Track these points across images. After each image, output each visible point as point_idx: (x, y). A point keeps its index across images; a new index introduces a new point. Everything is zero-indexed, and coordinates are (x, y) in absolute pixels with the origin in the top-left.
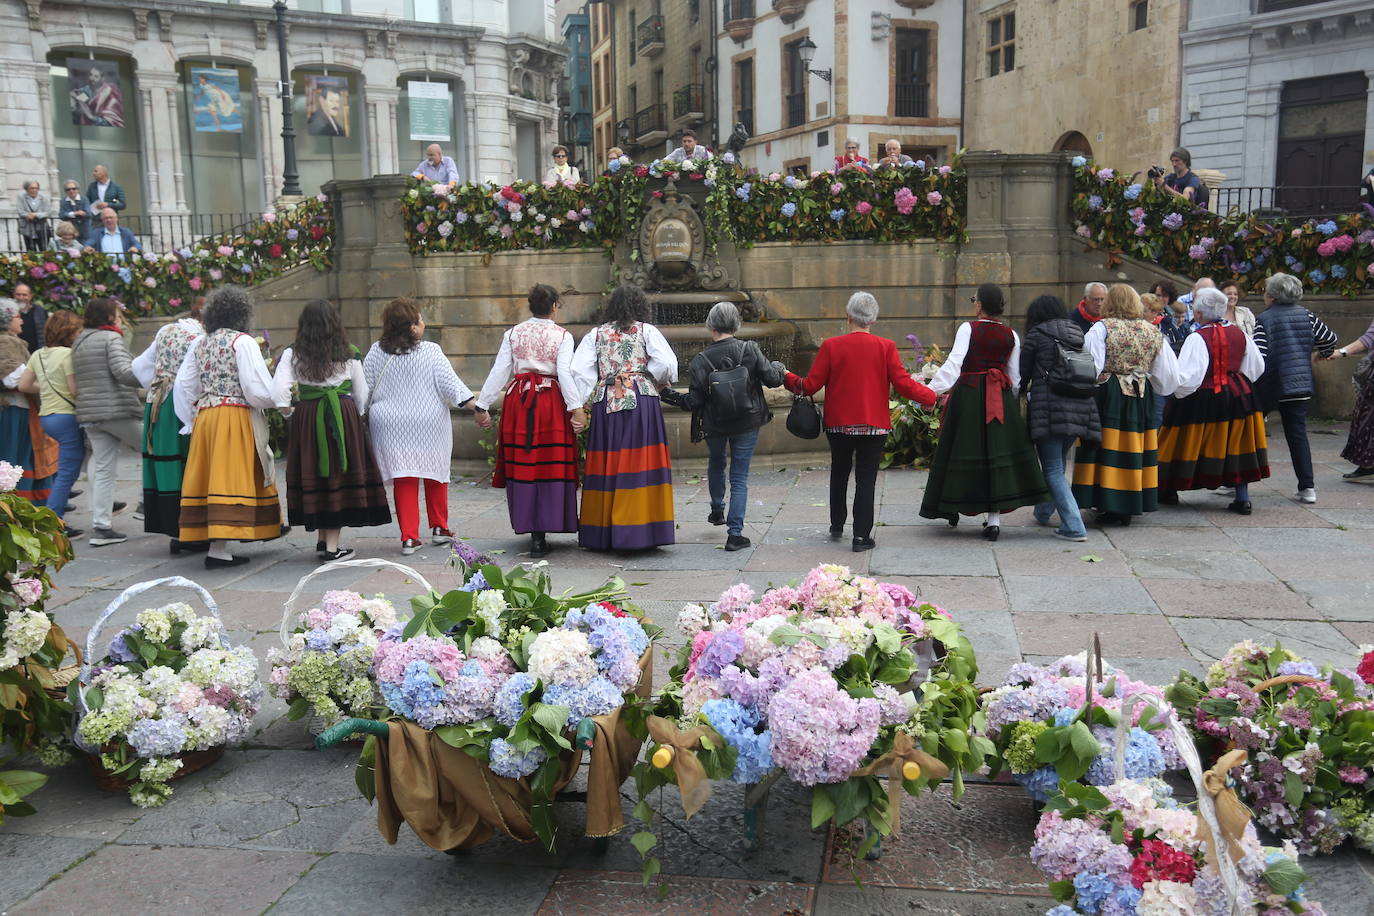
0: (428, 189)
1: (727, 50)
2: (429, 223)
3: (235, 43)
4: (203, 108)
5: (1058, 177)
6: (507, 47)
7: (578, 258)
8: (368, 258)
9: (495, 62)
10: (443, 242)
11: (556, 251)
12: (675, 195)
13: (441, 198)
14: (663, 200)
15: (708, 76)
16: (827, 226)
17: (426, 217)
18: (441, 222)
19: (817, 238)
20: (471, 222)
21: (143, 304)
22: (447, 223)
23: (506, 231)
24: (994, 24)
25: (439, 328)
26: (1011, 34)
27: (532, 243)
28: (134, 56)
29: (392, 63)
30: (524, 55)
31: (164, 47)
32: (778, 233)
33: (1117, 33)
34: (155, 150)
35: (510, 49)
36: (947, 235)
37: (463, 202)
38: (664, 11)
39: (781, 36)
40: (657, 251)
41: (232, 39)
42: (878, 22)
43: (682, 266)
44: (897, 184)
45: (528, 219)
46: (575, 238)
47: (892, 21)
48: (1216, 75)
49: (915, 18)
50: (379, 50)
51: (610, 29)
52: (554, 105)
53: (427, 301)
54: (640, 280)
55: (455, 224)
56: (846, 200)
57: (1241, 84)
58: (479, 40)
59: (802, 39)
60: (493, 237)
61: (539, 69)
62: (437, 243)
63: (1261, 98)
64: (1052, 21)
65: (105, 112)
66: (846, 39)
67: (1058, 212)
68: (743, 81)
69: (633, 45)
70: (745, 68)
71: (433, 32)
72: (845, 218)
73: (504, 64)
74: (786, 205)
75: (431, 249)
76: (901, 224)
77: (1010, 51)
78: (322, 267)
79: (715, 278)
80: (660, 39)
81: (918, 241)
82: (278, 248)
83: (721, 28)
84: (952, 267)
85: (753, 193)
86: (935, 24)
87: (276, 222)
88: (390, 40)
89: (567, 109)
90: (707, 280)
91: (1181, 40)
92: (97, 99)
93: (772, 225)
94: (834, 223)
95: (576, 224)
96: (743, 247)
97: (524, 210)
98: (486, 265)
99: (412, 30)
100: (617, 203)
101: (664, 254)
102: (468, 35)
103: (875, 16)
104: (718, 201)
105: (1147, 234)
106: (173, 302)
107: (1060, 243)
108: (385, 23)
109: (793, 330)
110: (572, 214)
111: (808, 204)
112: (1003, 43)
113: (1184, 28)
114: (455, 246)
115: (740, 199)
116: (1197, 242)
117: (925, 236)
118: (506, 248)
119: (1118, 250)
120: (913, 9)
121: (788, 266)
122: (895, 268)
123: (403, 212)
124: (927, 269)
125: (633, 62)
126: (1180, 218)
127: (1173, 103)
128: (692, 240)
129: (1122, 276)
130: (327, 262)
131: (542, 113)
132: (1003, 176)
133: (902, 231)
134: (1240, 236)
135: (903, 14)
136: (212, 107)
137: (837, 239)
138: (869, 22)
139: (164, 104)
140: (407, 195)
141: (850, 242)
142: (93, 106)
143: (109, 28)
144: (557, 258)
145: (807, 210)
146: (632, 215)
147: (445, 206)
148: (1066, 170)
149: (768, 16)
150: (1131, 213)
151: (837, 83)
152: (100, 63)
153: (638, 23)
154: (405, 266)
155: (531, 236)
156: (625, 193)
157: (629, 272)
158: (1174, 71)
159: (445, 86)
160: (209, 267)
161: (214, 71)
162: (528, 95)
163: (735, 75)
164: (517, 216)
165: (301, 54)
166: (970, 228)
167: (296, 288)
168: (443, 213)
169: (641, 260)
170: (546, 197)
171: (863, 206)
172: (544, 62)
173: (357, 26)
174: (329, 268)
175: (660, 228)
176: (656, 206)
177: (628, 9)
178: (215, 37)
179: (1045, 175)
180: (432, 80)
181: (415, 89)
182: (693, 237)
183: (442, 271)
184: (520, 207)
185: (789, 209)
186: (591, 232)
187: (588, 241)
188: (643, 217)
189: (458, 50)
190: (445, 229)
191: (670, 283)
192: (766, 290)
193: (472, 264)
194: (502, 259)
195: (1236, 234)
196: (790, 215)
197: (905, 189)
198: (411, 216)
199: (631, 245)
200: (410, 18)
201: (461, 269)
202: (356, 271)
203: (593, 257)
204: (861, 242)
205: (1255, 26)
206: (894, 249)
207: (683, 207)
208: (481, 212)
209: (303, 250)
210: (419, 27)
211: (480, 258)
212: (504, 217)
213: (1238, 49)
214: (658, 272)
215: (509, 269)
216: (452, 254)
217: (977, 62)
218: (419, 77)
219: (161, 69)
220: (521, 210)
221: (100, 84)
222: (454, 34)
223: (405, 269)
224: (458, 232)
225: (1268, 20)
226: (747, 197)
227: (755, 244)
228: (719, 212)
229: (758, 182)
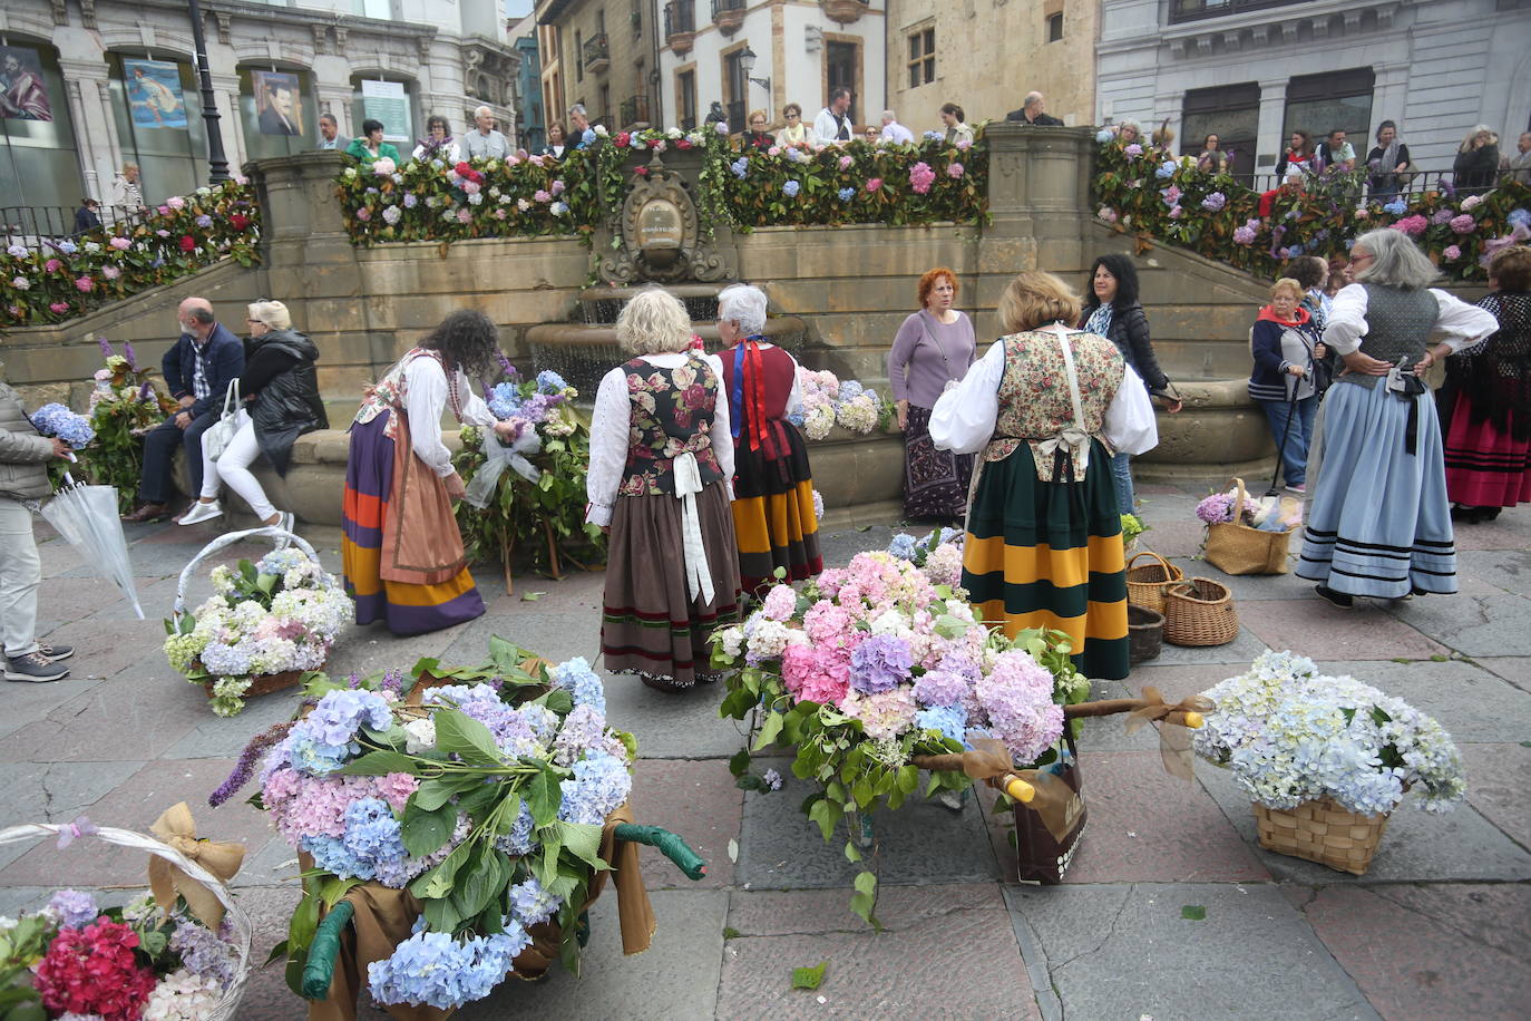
0: (367, 167)
1: (669, 64)
2: (372, 208)
3: (172, 33)
4: (143, 103)
5: (1080, 154)
6: (460, 48)
7: (550, 247)
8: (301, 250)
9: (450, 63)
10: (390, 231)
11: (525, 238)
12: (661, 172)
13: (384, 178)
14: (648, 178)
15: (652, 87)
16: (835, 208)
17: (368, 202)
18: (386, 207)
19: (822, 221)
20: (421, 207)
21: (14, 310)
22: (393, 208)
23: (464, 216)
24: (914, 39)
25: (392, 331)
26: (930, 47)
27: (496, 231)
28: (55, 42)
29: (343, 61)
30: (477, 57)
31: (89, 35)
32: (780, 216)
33: (1035, 45)
34: (90, 146)
35: (464, 50)
36: (968, 217)
37: (410, 183)
38: (607, 30)
39: (722, 48)
40: (643, 238)
41: (167, 29)
42: (811, 35)
43: (672, 254)
44: (911, 159)
45: (489, 202)
46: (546, 224)
47: (825, 34)
48: (1128, 83)
49: (844, 32)
50: (329, 47)
51: (558, 50)
52: (510, 108)
53: (375, 300)
54: (625, 272)
55: (404, 209)
56: (855, 178)
57: (1149, 92)
58: (432, 39)
59: (741, 50)
60: (449, 224)
61: (495, 73)
62: (384, 232)
63: (1167, 106)
64: (970, 35)
65: (27, 104)
66: (782, 50)
67: (1078, 193)
68: (685, 92)
69: (579, 64)
70: (687, 79)
71: (384, 29)
72: (854, 198)
73: (459, 66)
74: (788, 184)
75: (377, 240)
76: (917, 205)
77: (930, 63)
78: (248, 263)
79: (711, 268)
80: (605, 56)
81: (936, 224)
82: (190, 241)
83: (663, 43)
84: (974, 253)
85: (751, 169)
86: (860, 38)
87: (185, 209)
88: (339, 36)
89: (521, 126)
90: (701, 271)
91: (1095, 50)
92: (17, 90)
93: (773, 207)
94: (842, 204)
95: (545, 206)
96: (741, 232)
97: (484, 191)
98: (444, 257)
99: (362, 26)
100: (593, 182)
101: (651, 240)
102: (420, 33)
103: (809, 28)
104: (712, 176)
105: (1185, 216)
106: (55, 307)
107: (1082, 226)
108: (333, 17)
109: (803, 326)
110: (541, 196)
111: (814, 182)
112: (923, 57)
113: (1098, 39)
114: (404, 234)
115: (735, 176)
116: (1243, 223)
117: (943, 219)
118: (465, 237)
119: (1147, 234)
120: (842, 24)
121: (792, 253)
122: (910, 257)
123: (339, 196)
124: (946, 256)
125: (580, 79)
126: (1223, 198)
127: (1089, 109)
128: (683, 224)
129: (1153, 263)
130: (254, 256)
131: (499, 116)
132: (1027, 151)
133: (918, 213)
134: (1293, 218)
135: (832, 28)
136: (152, 102)
137: (846, 222)
138: (803, 34)
139: (96, 95)
140: (342, 174)
141: (860, 226)
142: (13, 98)
143: (22, 11)
144: (527, 247)
145: (811, 189)
146: (612, 195)
147: (388, 187)
148: (1088, 147)
149: (707, 29)
150: (1164, 193)
151: (775, 92)
152: (15, 49)
153: (584, 41)
154: (347, 259)
155: (494, 222)
156: (603, 170)
157: (611, 262)
158: (1089, 79)
159: (401, 86)
160: (102, 264)
161: (150, 64)
162: (484, 98)
163: (677, 86)
164: (476, 199)
165: (245, 48)
166: (992, 209)
167: (218, 287)
168: (387, 196)
169: (624, 248)
170: (510, 176)
171: (873, 184)
172: (499, 66)
173: (303, 20)
174: (256, 264)
175: (646, 209)
176: (640, 185)
177: (573, 29)
178: (146, 26)
179: (1068, 151)
180: (386, 80)
181: (369, 88)
182: (684, 220)
183: (390, 264)
184: (478, 187)
185: (791, 187)
186: (564, 215)
187: (561, 226)
188: (625, 197)
189: (411, 49)
190: (392, 214)
191: (659, 274)
192: (767, 280)
193: (426, 256)
194: (461, 249)
195: (1287, 216)
196: (793, 194)
197: (920, 164)
198: (350, 200)
199: (612, 230)
200: (358, 14)
201: (414, 263)
202: (289, 266)
203: (567, 246)
204: (873, 225)
205: (1165, 37)
206: (909, 233)
207: (673, 186)
208: (434, 194)
209: (223, 241)
210: (370, 24)
211: (434, 249)
212: (461, 200)
213: (1147, 59)
214: (645, 263)
215: (470, 262)
216: (402, 244)
217: (899, 75)
218: (374, 76)
219: (88, 58)
220: (481, 191)
221: (18, 74)
222: (406, 32)
223: (346, 263)
224: (408, 218)
225: (1177, 31)
226: (743, 174)
227: (754, 229)
228: (714, 191)
229: (755, 156)
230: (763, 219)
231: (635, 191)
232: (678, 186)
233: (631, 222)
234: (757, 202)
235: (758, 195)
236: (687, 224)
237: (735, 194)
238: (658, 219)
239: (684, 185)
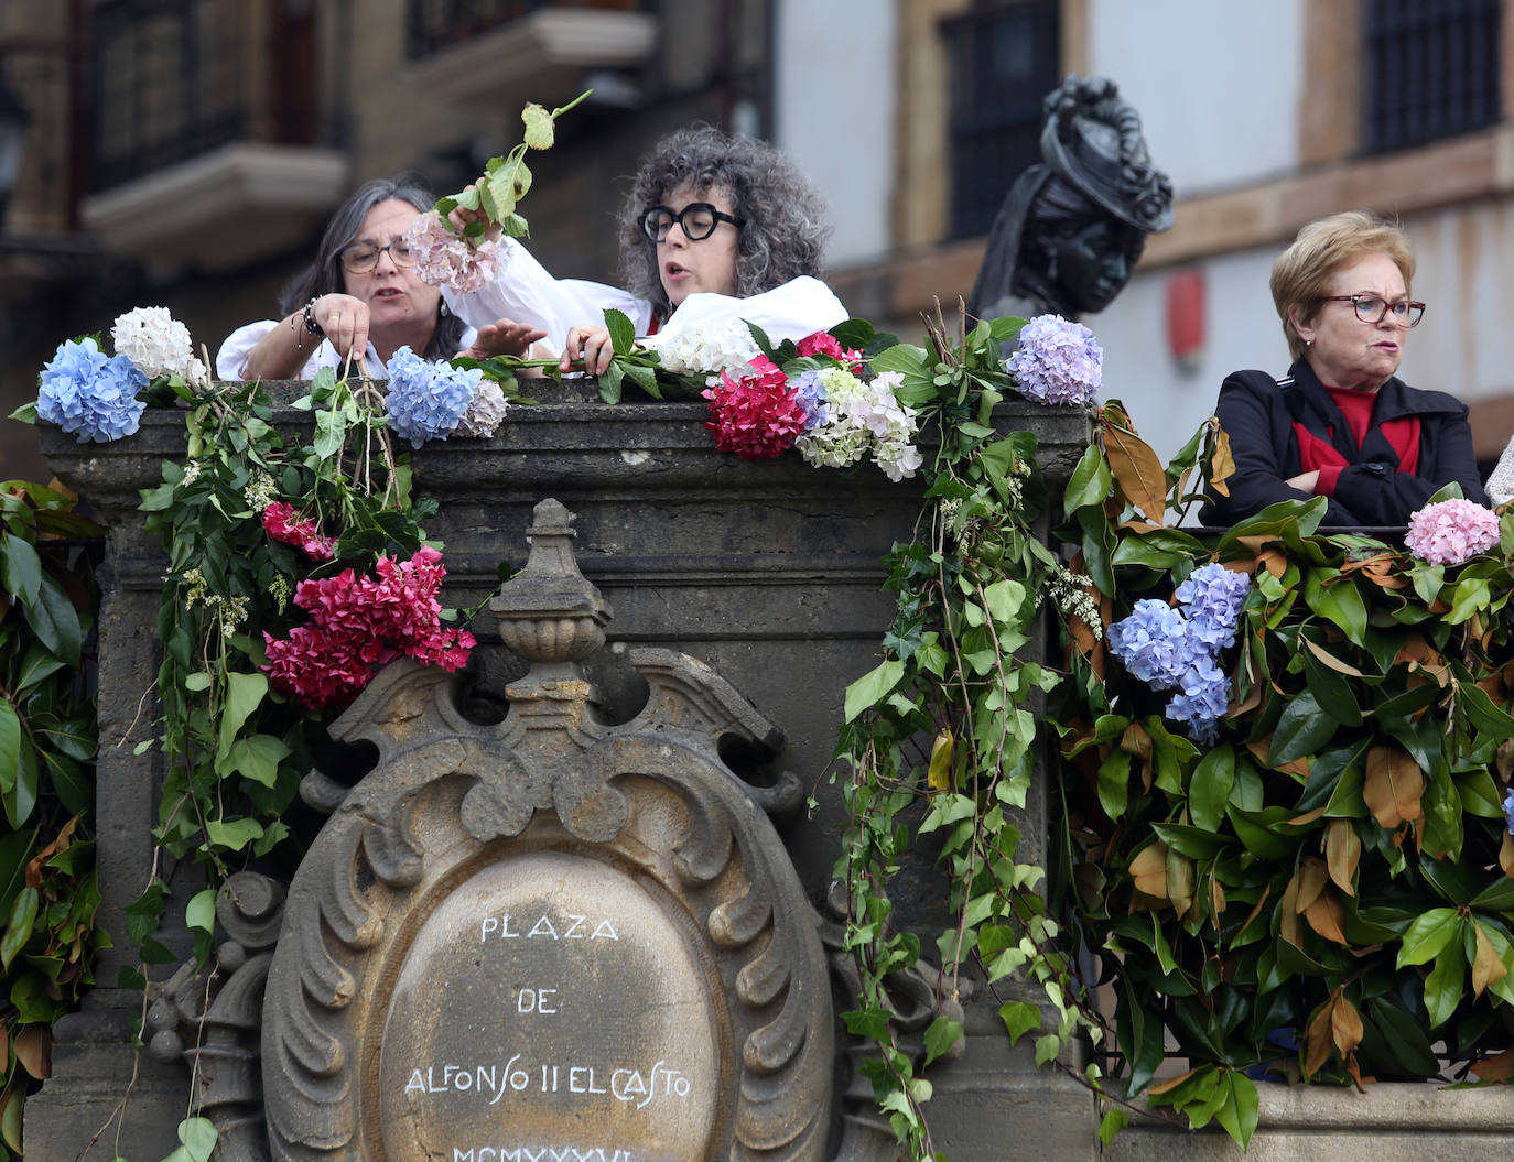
226: (1203, 688)
227: (1275, 1102)
228: (953, 808)
229: (1301, 560)
230: (1347, 1028)
231: (367, 791)
232: (705, 767)
233: (328, 1012)
234: (1300, 898)
235: (1310, 845)
236: (759, 1044)
237: (1134, 834)
238: (533, 1001)
239: (746, 757)
